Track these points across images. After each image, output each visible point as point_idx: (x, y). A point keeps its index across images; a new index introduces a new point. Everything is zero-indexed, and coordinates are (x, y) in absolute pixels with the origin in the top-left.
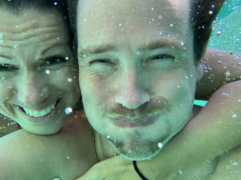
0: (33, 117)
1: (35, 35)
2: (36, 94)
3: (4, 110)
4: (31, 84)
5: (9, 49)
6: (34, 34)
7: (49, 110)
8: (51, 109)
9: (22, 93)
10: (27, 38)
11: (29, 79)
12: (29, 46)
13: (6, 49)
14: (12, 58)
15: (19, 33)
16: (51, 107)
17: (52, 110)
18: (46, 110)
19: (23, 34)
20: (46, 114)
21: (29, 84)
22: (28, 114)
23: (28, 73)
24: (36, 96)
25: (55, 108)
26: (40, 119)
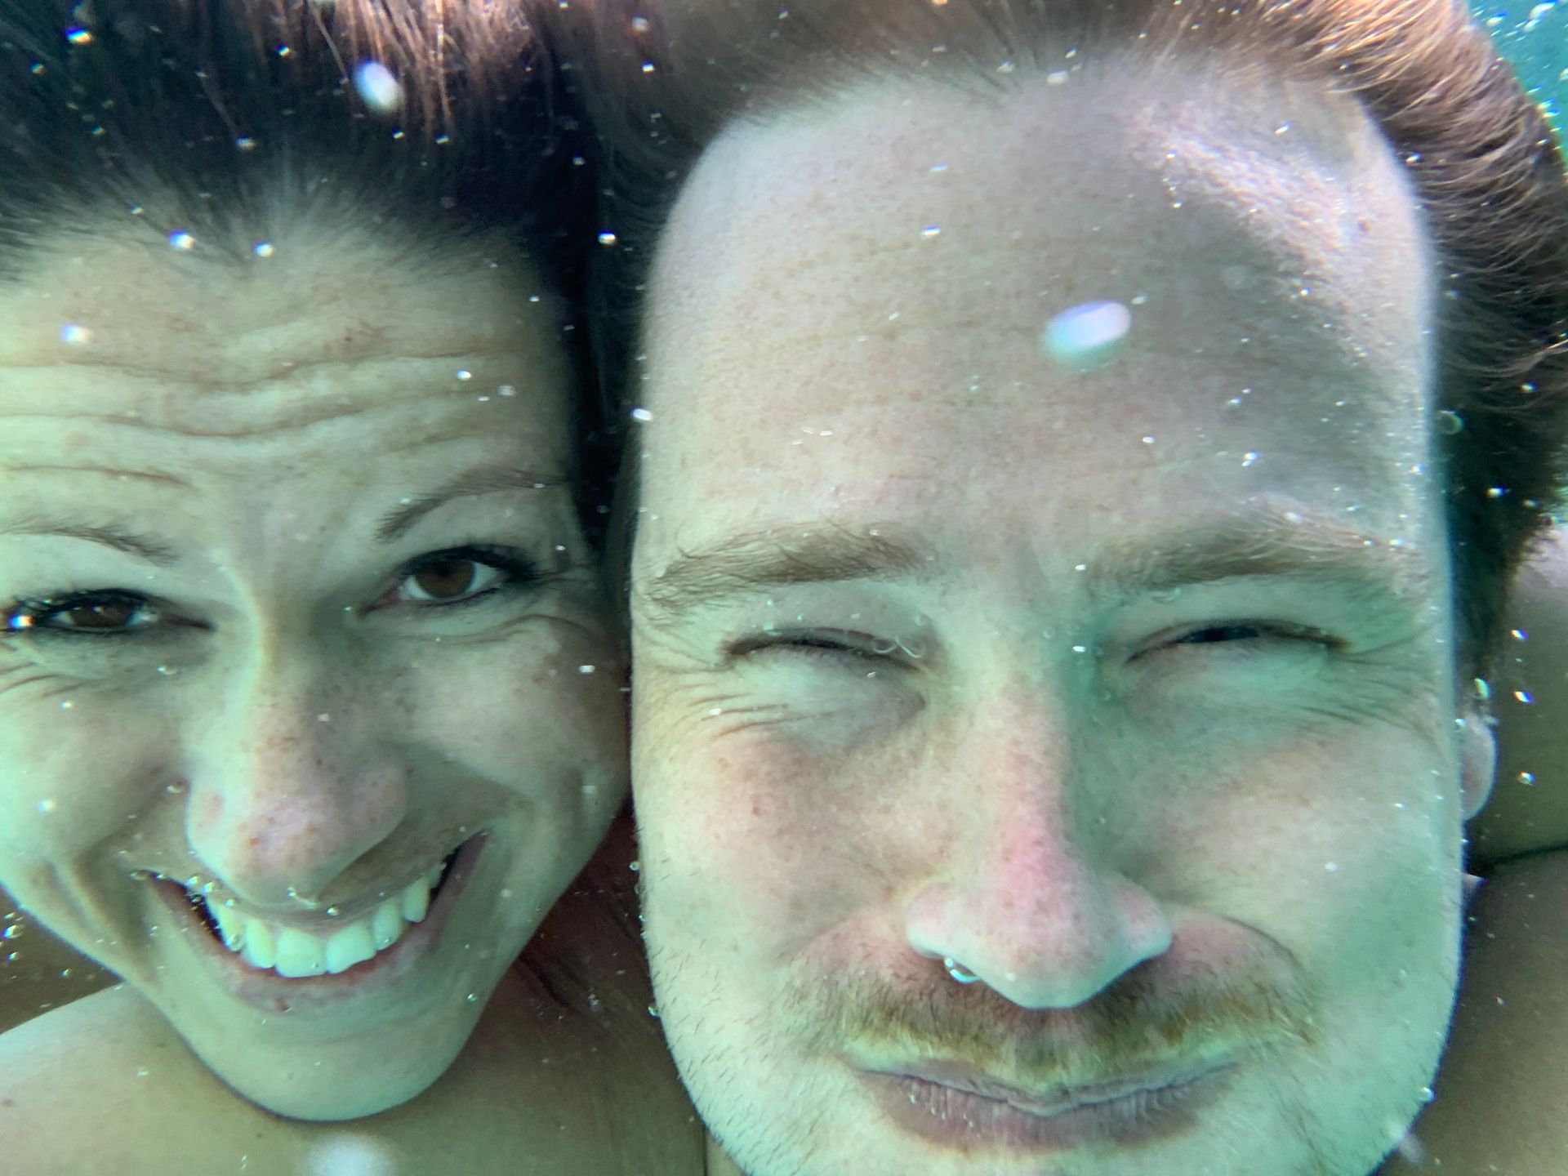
0: (272, 972)
1: (353, 408)
2: (319, 818)
4: (287, 739)
5: (167, 493)
6: (345, 401)
7: (385, 926)
8: (404, 921)
9: (217, 801)
11: (274, 706)
12: (302, 475)
13: (145, 491)
14: (175, 557)
15: (244, 387)
16: (400, 908)
17: (411, 927)
19: (274, 399)
20: (366, 954)
21: (271, 743)
22: (238, 953)
23: (277, 663)
24: (312, 829)
25: (429, 910)
26: (316, 991)
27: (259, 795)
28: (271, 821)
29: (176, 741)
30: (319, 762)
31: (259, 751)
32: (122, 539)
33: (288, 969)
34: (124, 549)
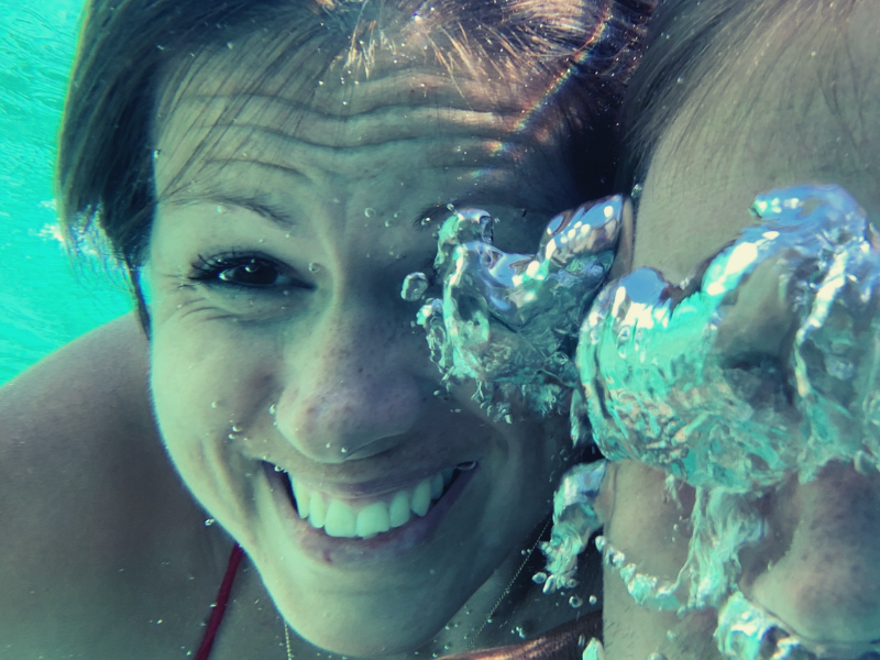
0: (322, 531)
1: (410, 137)
2: (353, 403)
3: (213, 484)
4: (342, 352)
5: (290, 180)
6: (404, 129)
7: (398, 511)
8: (412, 512)
9: (296, 392)
10: (371, 143)
11: (339, 330)
12: (374, 177)
13: (278, 176)
14: (291, 223)
15: (345, 118)
16: (410, 501)
17: (414, 517)
18: (388, 510)
19: (360, 127)
20: (383, 527)
21: (332, 353)
22: (306, 519)
23: (345, 304)
24: (348, 409)
25: (430, 509)
26: (349, 549)
27: (319, 384)
28: (324, 399)
29: (281, 357)
30: (361, 370)
31: (324, 357)
32: (261, 207)
33: (332, 531)
34: (263, 216)
